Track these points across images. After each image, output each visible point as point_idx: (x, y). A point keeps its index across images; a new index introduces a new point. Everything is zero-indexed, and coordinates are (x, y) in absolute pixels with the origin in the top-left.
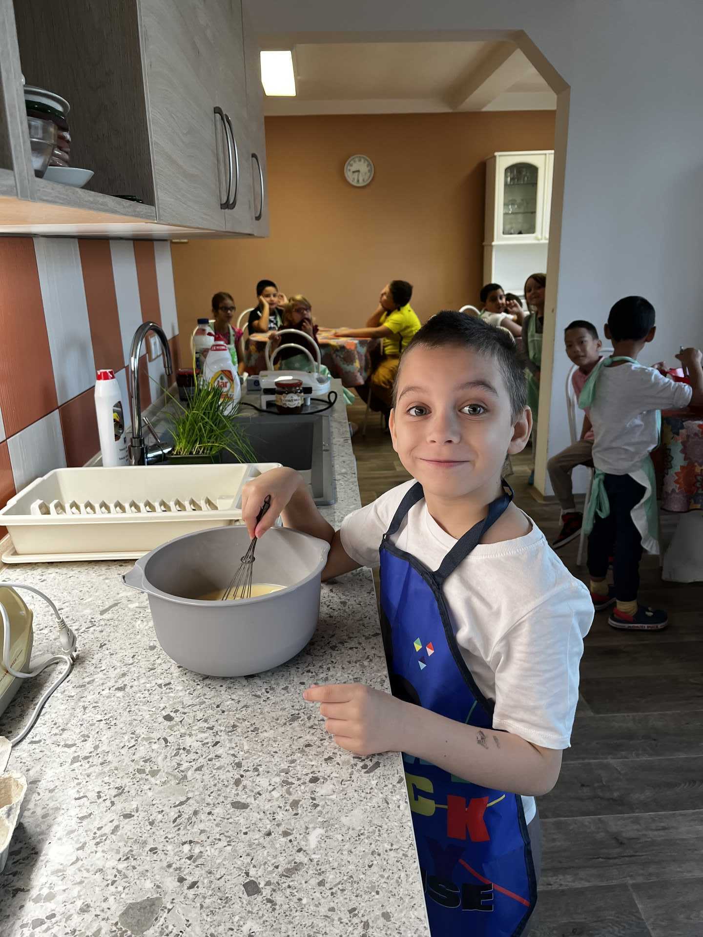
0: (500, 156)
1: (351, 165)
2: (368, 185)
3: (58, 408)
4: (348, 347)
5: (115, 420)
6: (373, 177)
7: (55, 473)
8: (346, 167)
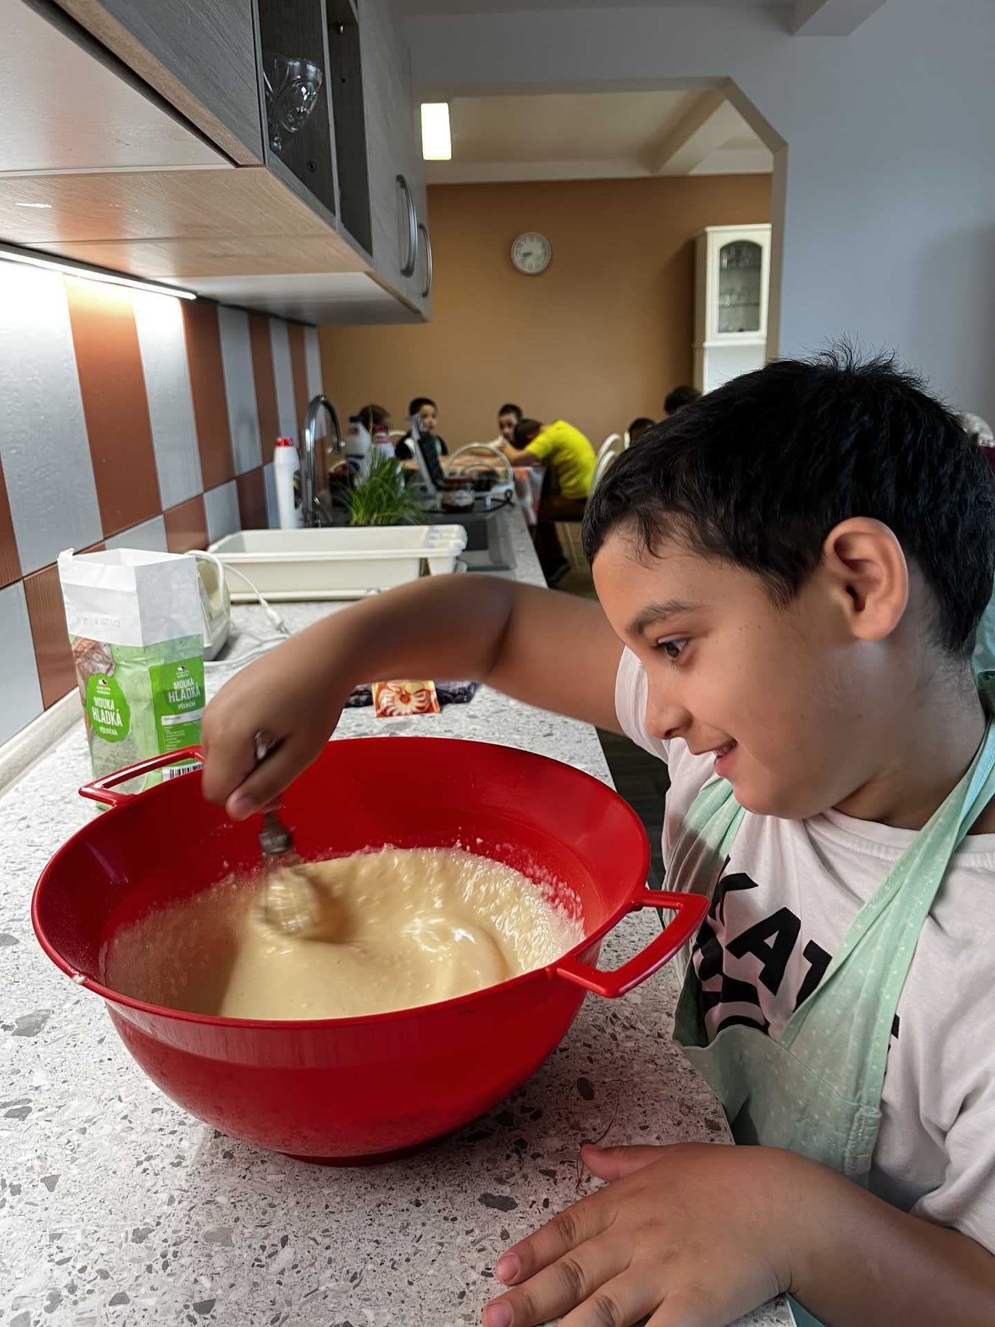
0: (714, 232)
1: (521, 246)
2: (545, 270)
3: (235, 478)
5: (294, 488)
6: (550, 262)
8: (515, 249)
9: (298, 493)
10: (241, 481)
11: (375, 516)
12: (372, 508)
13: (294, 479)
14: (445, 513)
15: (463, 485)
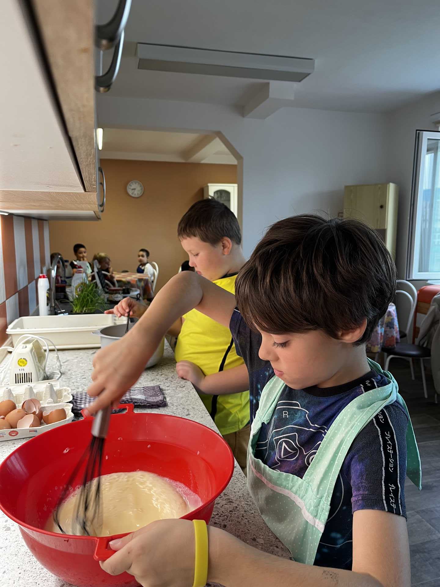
0: (211, 186)
1: (131, 186)
2: (141, 196)
3: (18, 292)
4: (132, 282)
5: (47, 297)
6: (143, 193)
7: (22, 319)
8: (128, 187)
9: (48, 299)
10: (20, 292)
11: (85, 309)
12: (83, 305)
13: (47, 293)
14: (109, 304)
15: (118, 292)
